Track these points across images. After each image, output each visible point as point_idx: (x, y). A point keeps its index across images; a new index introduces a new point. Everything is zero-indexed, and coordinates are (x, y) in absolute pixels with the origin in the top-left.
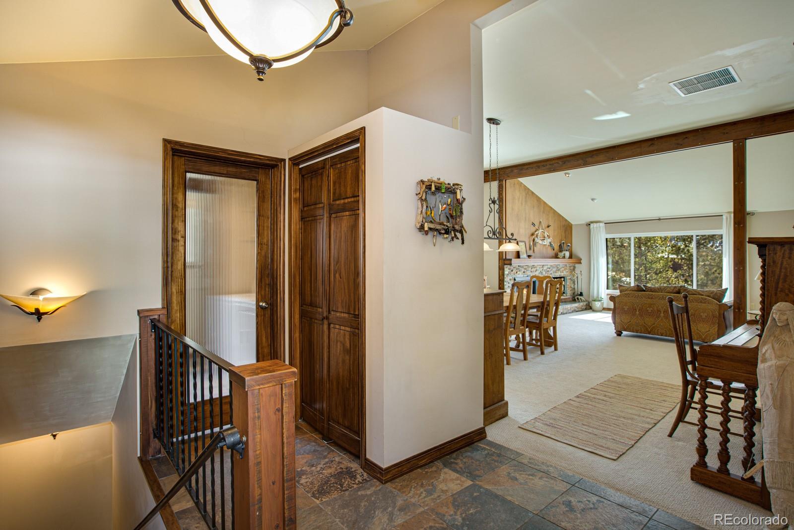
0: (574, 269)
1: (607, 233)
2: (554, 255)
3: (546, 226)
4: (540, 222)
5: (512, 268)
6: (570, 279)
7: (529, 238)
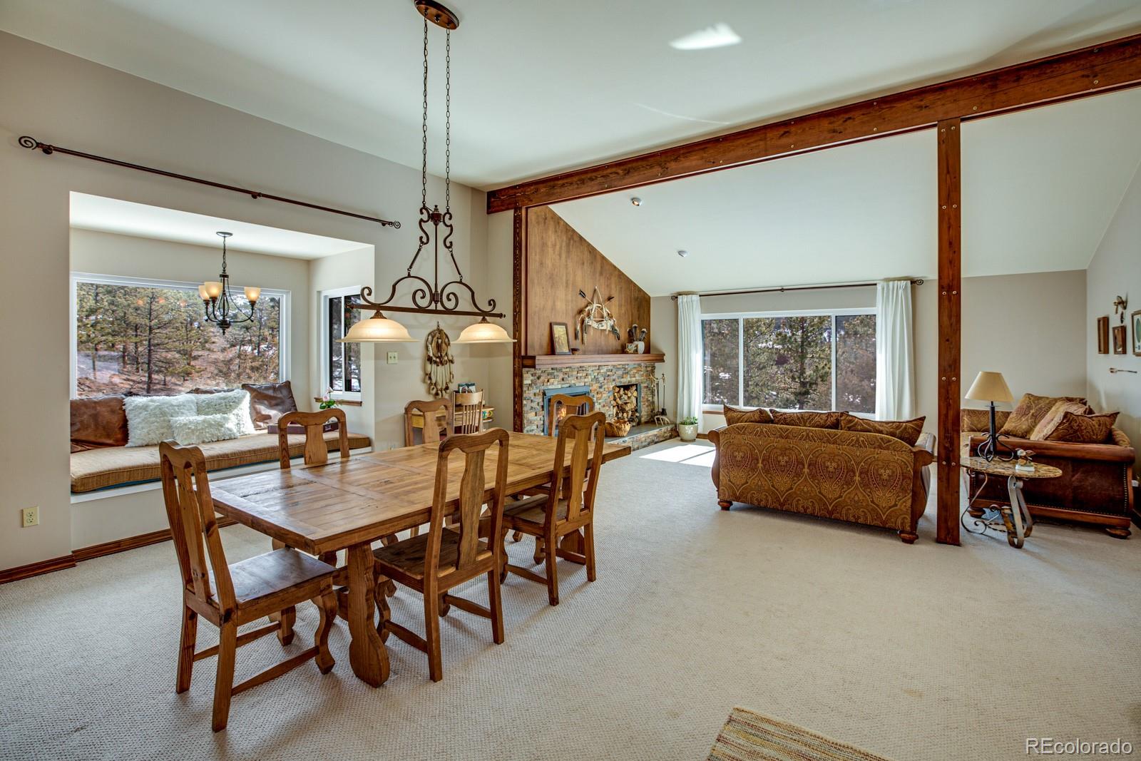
0: (653, 372)
1: (704, 310)
2: (620, 348)
3: (606, 297)
4: (595, 290)
5: (538, 372)
6: (647, 387)
7: (574, 317)
